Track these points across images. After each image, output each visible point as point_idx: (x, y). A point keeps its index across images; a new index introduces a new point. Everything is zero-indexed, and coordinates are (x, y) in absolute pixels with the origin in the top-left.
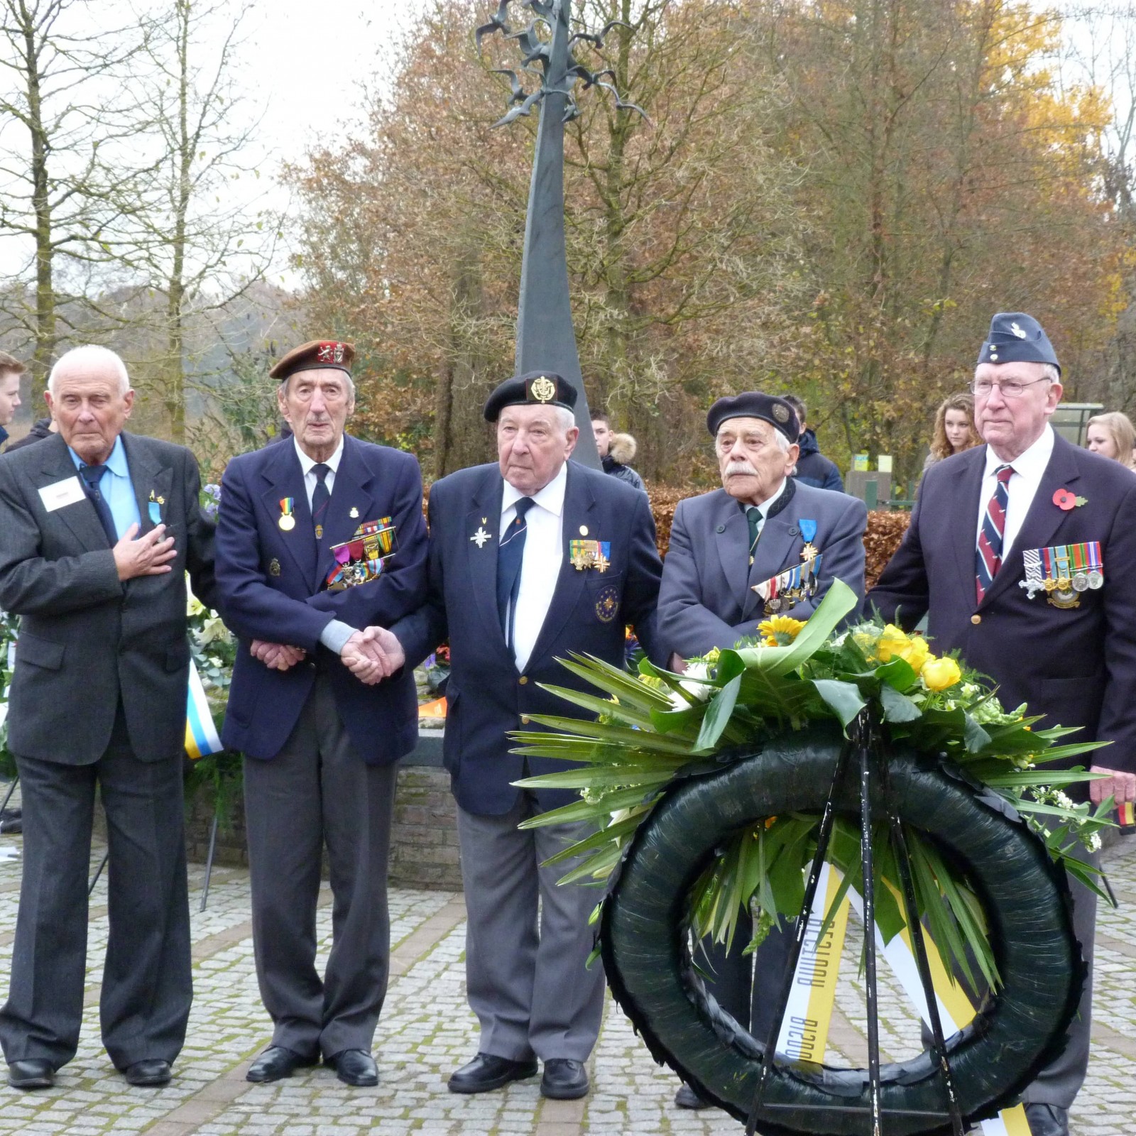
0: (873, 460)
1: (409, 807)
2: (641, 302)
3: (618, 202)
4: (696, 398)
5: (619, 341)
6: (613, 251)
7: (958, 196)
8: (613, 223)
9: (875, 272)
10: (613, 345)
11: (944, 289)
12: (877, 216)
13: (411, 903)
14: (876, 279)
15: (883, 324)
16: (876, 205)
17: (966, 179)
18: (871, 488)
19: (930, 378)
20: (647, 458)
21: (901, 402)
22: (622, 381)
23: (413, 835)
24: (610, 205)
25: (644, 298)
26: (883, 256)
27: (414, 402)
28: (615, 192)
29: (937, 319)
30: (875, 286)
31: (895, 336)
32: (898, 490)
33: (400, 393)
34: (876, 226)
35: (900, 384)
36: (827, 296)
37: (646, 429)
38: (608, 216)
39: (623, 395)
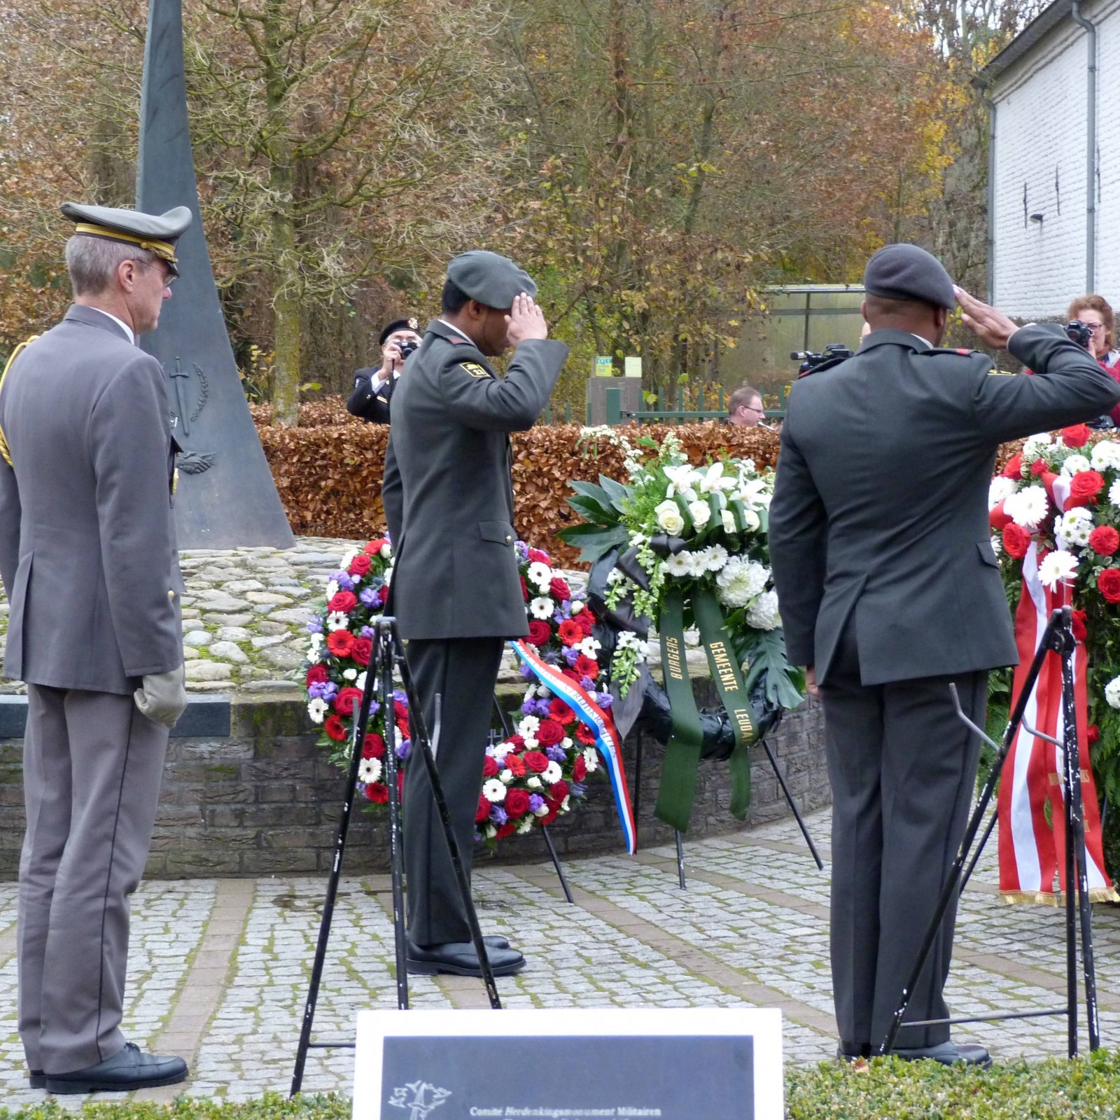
0: (619, 364)
1: (7, 786)
2: (328, 175)
3: (278, 59)
4: (402, 293)
5: (286, 228)
6: (274, 119)
7: (719, 34)
8: (273, 84)
9: (619, 130)
10: (278, 232)
11: (705, 151)
12: (619, 61)
13: (10, 896)
14: (620, 139)
15: (630, 195)
16: (618, 48)
17: (726, 14)
18: (613, 397)
19: (689, 259)
20: (342, 367)
21: (653, 291)
22: (291, 277)
23: (13, 818)
24: (268, 63)
25: (332, 170)
26: (629, 112)
27: (51, 305)
28: (274, 46)
29: (697, 187)
30: (619, 149)
31: (645, 212)
32: (651, 399)
33: (36, 295)
34: (618, 74)
35: (653, 268)
36: (559, 162)
37: (340, 333)
38: (267, 76)
39: (292, 294)
